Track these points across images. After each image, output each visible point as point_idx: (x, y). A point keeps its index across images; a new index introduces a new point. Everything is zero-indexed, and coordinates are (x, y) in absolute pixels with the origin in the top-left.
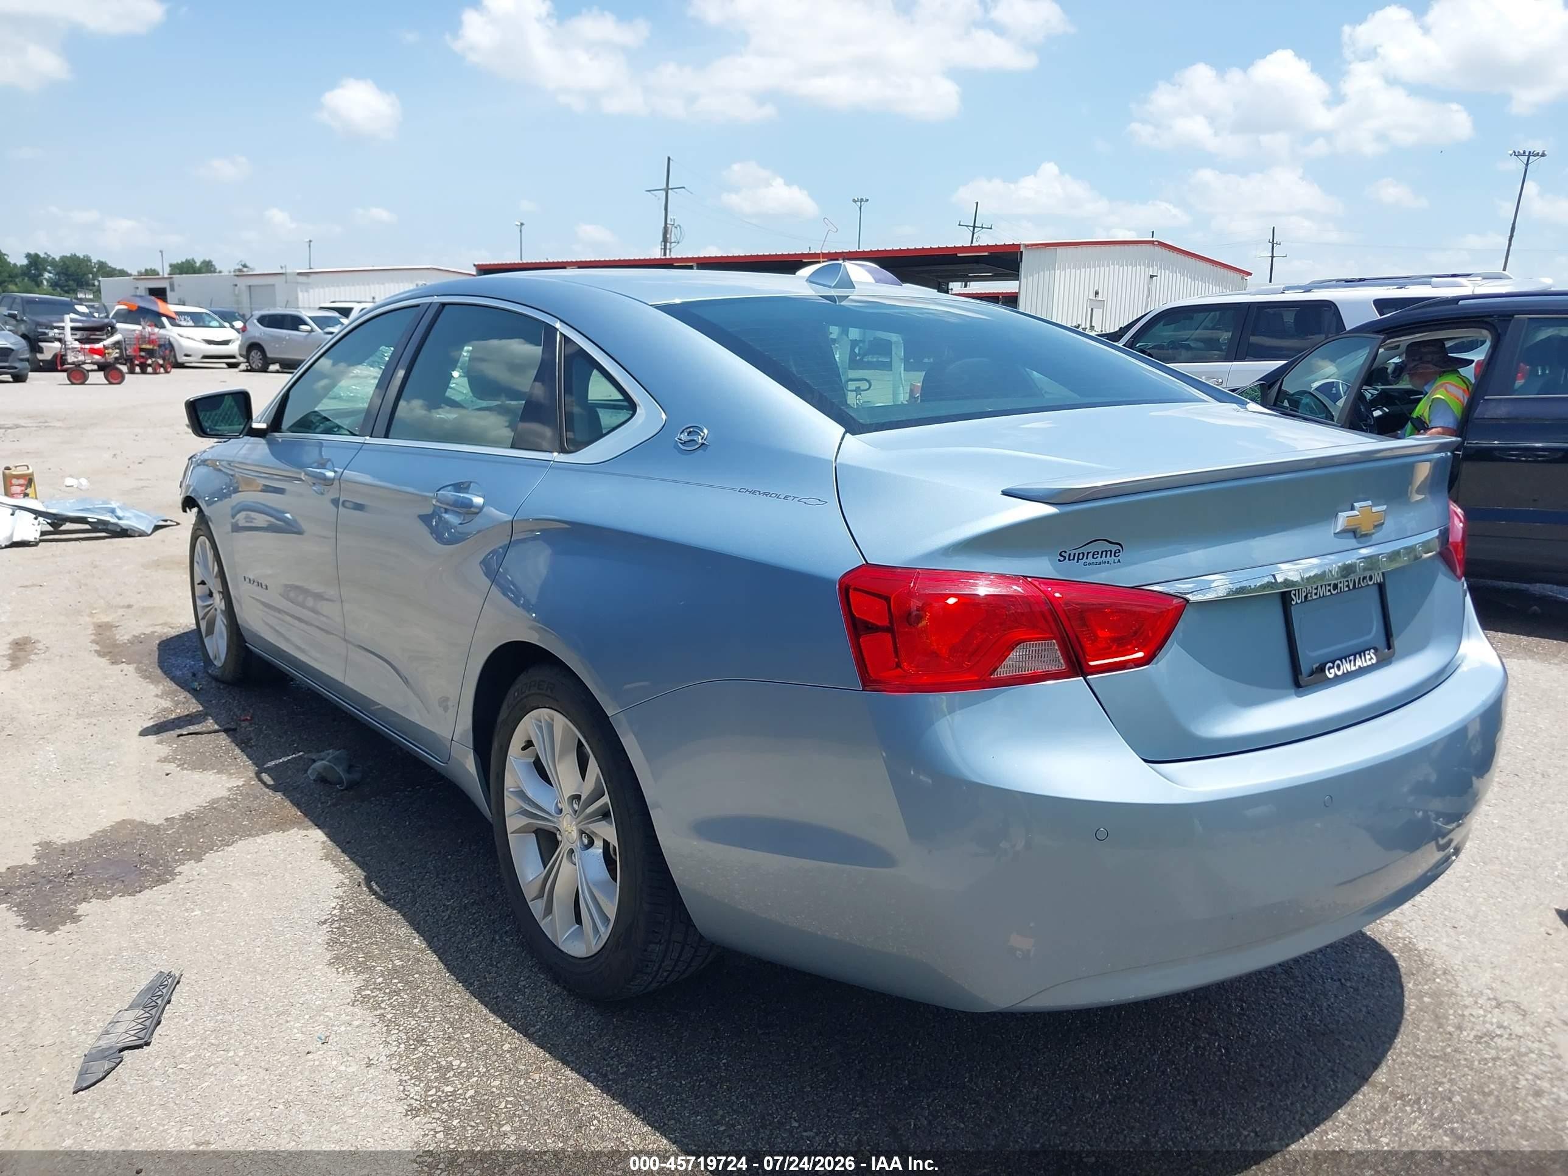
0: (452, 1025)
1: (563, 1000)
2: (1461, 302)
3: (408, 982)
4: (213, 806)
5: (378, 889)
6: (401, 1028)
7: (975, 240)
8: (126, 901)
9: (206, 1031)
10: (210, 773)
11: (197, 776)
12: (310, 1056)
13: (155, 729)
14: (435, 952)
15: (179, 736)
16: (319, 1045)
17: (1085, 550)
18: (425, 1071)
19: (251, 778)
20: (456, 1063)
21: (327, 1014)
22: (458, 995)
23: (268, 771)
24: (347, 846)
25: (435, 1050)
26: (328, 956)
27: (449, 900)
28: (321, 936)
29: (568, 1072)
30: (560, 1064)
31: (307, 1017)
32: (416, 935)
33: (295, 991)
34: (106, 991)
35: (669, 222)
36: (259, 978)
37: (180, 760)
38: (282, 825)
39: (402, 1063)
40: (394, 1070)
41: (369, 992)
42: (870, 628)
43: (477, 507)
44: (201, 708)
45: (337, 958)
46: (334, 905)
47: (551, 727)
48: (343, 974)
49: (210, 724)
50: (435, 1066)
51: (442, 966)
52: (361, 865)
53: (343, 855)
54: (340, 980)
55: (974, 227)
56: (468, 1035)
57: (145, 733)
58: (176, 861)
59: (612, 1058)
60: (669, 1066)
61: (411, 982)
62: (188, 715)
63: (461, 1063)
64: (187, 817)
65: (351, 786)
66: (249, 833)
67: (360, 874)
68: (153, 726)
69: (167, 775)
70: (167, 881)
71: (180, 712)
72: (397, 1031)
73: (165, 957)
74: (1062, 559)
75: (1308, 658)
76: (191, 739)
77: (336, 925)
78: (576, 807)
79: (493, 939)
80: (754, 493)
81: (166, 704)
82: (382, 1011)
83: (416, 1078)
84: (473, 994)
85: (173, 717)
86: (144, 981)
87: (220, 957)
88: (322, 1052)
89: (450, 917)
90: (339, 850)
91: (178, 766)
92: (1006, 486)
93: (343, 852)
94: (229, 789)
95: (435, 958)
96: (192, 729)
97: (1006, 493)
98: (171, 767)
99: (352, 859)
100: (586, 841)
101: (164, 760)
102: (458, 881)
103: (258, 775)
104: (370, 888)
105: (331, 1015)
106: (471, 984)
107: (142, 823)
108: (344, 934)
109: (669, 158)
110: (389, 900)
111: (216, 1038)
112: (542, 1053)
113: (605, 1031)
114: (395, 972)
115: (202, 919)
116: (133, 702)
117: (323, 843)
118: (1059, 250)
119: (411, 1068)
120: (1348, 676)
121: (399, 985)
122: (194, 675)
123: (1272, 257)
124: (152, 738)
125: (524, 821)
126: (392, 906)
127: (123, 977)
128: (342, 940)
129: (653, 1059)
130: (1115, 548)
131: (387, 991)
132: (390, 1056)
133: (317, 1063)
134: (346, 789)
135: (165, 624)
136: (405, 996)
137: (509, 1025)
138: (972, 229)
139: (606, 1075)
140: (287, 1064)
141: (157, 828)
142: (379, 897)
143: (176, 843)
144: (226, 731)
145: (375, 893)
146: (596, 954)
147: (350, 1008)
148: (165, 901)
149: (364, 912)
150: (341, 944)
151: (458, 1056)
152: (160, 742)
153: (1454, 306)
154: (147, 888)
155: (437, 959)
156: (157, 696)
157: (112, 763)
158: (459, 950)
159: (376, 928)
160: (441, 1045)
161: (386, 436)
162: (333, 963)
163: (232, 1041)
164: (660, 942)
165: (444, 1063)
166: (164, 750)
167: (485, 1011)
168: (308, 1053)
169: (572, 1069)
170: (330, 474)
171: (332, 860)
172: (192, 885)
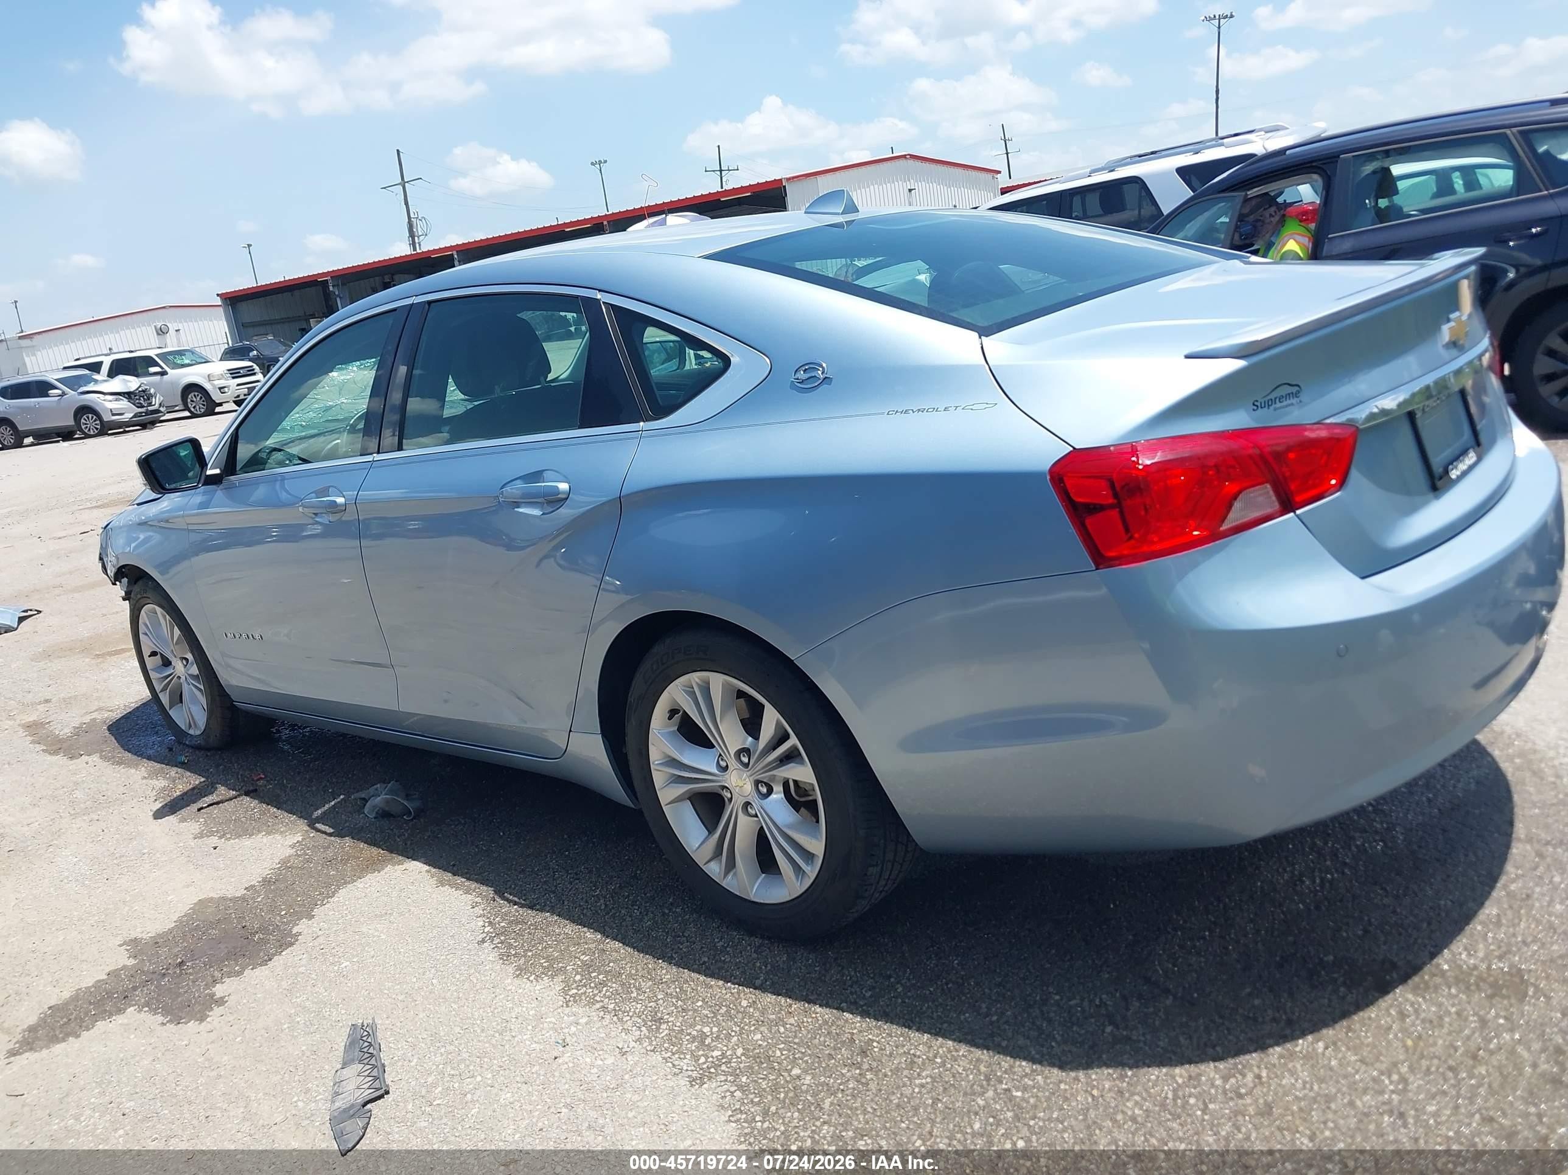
0: (678, 999)
1: (769, 948)
2: (1288, 152)
3: (607, 973)
4: (285, 863)
5: (516, 899)
6: (631, 1014)
7: (724, 183)
8: (261, 972)
9: (438, 1066)
10: (260, 836)
11: (247, 842)
12: (560, 1061)
13: (167, 809)
14: (614, 939)
15: (199, 810)
16: (561, 1049)
17: (1272, 396)
18: (681, 1045)
19: (307, 831)
20: (706, 1030)
21: (548, 1020)
22: (666, 971)
23: (319, 820)
24: (455, 869)
25: (678, 1024)
26: (511, 969)
27: (595, 891)
28: (489, 954)
29: (819, 1009)
30: (806, 1005)
31: (530, 1028)
32: (585, 929)
33: (500, 1009)
34: (305, 1058)
35: (412, 215)
36: (455, 1006)
37: (217, 832)
38: (373, 866)
39: (654, 1043)
40: (653, 1051)
41: (575, 991)
42: (1092, 509)
43: (563, 493)
44: (203, 780)
45: (519, 968)
46: (481, 923)
47: (706, 689)
48: (537, 981)
49: (222, 791)
50: (688, 1037)
51: (629, 949)
52: (483, 882)
53: (456, 877)
54: (538, 987)
55: (721, 171)
56: (700, 1003)
57: (159, 815)
58: (287, 923)
59: (851, 986)
60: (909, 980)
61: (610, 971)
62: (193, 789)
63: (711, 1028)
64: (266, 882)
65: (419, 813)
66: (343, 881)
67: (489, 891)
68: (163, 807)
69: (215, 848)
70: (291, 944)
71: (180, 789)
72: (629, 1018)
73: (343, 1012)
74: (1255, 408)
75: (1437, 461)
76: (215, 810)
77: (496, 941)
78: (745, 760)
79: (664, 914)
80: (906, 412)
81: (161, 783)
82: (601, 1004)
83: (677, 1052)
84: (678, 965)
85: (178, 793)
86: (341, 1040)
87: (401, 998)
88: (569, 1054)
89: (606, 905)
90: (450, 874)
91: (220, 838)
92: (1187, 352)
93: (454, 875)
94: (293, 846)
95: (618, 945)
96: (209, 799)
97: (1187, 357)
98: (214, 840)
99: (468, 879)
100: (764, 790)
101: (200, 836)
102: (590, 872)
103: (311, 826)
104: (507, 900)
105: (553, 1020)
106: (672, 958)
107: (224, 899)
108: (510, 946)
109: (398, 151)
110: (535, 905)
111: (453, 1069)
112: (782, 1000)
113: (828, 965)
114: (587, 967)
115: (355, 967)
116: (122, 789)
117: (427, 871)
118: (820, 178)
119: (666, 1045)
120: (1465, 474)
121: (601, 977)
122: (171, 750)
123: (1007, 154)
124: (171, 819)
125: (682, 789)
126: (542, 910)
127: (313, 1041)
128: (513, 953)
129: (890, 977)
130: (1295, 390)
131: (592, 985)
132: (639, 1040)
133: (571, 1065)
134: (414, 818)
135: (100, 709)
136: (614, 985)
137: (734, 984)
138: (719, 173)
139: (855, 1003)
140: (542, 1073)
141: (243, 898)
142: (522, 906)
143: (273, 909)
144: (247, 794)
145: (515, 903)
146: (803, 894)
147: (567, 1010)
148: (304, 962)
149: (517, 923)
150: (515, 955)
151: (704, 1024)
152: (183, 820)
153: (1283, 157)
154: (275, 955)
155: (621, 945)
156: (145, 778)
157: (145, 851)
158: (636, 932)
159: (539, 934)
160: (681, 1019)
161: (400, 448)
162: (520, 974)
163: (472, 1068)
164: (877, 865)
165: (694, 1033)
166: (193, 827)
167: (702, 978)
168: (556, 1058)
169: (820, 1006)
170: (340, 500)
171: (450, 885)
172: (321, 940)
